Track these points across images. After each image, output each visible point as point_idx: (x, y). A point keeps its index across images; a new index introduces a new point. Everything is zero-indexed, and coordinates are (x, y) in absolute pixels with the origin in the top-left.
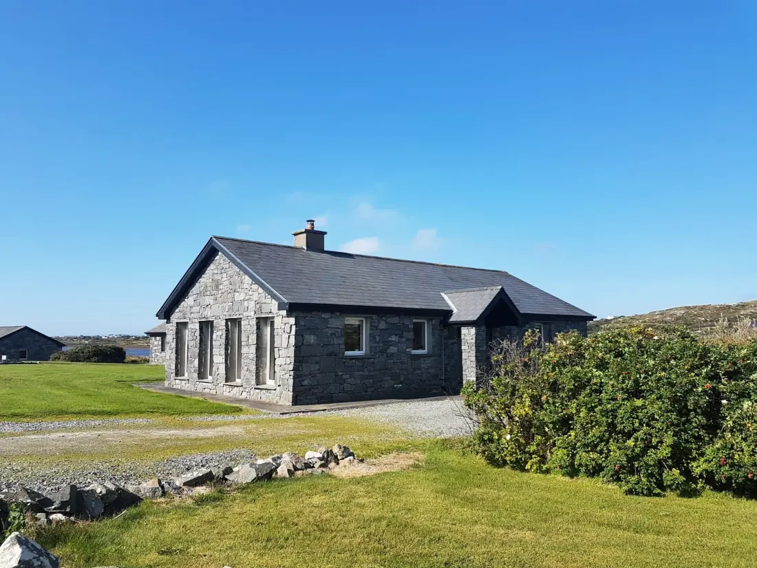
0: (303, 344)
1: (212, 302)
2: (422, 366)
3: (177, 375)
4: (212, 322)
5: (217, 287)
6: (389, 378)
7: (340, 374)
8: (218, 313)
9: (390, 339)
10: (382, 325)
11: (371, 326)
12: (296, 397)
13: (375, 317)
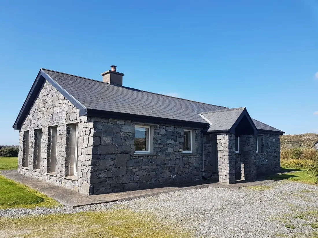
0: (100, 144)
1: (41, 116)
2: (190, 161)
3: (23, 165)
4: (41, 129)
5: (44, 105)
6: (167, 170)
7: (131, 168)
8: (44, 124)
9: (168, 143)
10: (163, 132)
11: (155, 132)
12: (93, 188)
13: (157, 125)
